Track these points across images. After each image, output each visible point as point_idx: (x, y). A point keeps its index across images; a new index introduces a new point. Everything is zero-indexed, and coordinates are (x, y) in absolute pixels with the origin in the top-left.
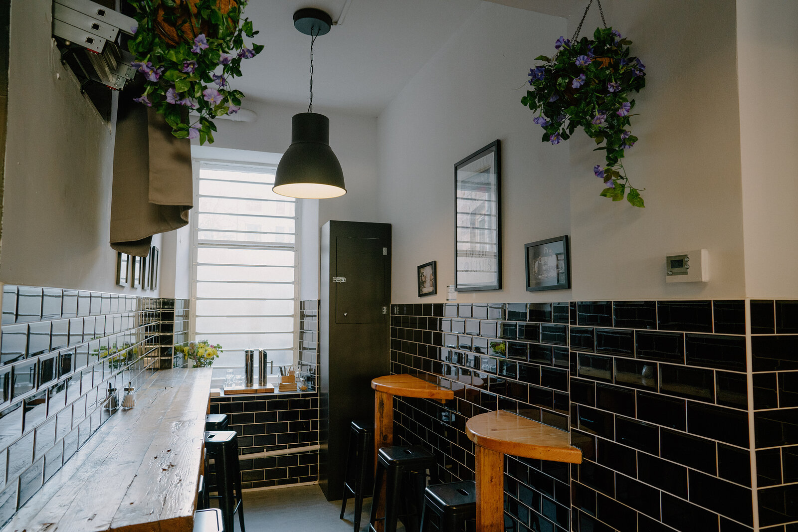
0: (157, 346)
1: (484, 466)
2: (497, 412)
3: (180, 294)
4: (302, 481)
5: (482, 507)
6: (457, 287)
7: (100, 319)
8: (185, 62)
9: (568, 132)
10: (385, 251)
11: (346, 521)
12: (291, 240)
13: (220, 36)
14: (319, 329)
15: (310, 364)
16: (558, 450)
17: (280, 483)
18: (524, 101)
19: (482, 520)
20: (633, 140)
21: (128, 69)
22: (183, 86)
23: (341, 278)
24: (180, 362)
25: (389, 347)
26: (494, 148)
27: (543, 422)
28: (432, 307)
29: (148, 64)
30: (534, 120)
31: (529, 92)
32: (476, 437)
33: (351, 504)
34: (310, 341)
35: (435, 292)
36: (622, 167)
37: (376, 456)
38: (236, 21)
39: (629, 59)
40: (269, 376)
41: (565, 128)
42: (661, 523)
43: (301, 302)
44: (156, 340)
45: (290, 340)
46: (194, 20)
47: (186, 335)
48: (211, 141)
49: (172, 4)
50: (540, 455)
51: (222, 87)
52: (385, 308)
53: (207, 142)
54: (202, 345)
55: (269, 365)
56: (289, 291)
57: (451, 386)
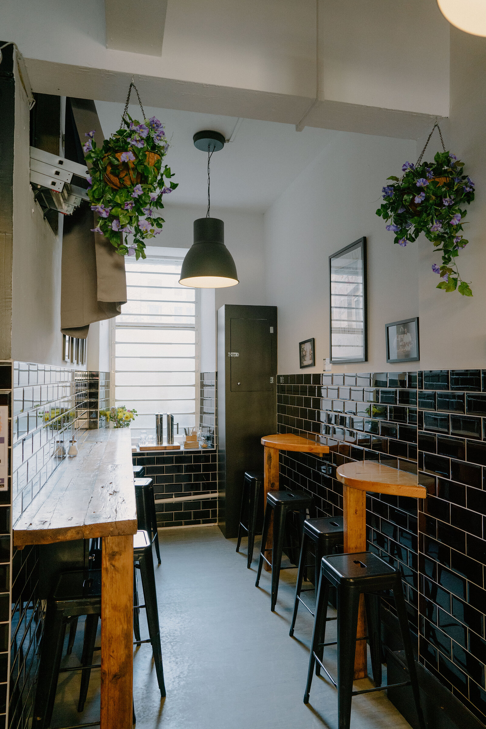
0: (86, 411)
1: (350, 501)
2: (363, 462)
3: (103, 368)
4: (204, 522)
5: (348, 533)
6: (331, 360)
7: (37, 388)
8: (126, 202)
9: (413, 236)
10: (272, 330)
11: (241, 553)
12: (192, 321)
13: (149, 182)
14: (217, 396)
15: (209, 426)
16: (408, 488)
17: (186, 524)
18: (378, 213)
19: (349, 543)
20: (465, 242)
21: (76, 198)
22: (125, 220)
23: (235, 353)
24: (104, 423)
25: (276, 411)
26: (361, 244)
27: (400, 469)
28: (312, 377)
29: (102, 206)
30: (386, 228)
31: (382, 205)
32: (343, 479)
33: (245, 541)
34: (210, 407)
35: (314, 364)
36: (455, 264)
37: (265, 498)
38: (159, 169)
39: (462, 177)
40: (175, 436)
41: (411, 234)
42: (483, 539)
43: (201, 374)
44: (85, 405)
45: (192, 406)
46: (131, 172)
47: (107, 401)
48: (144, 257)
49: (117, 163)
50: (393, 491)
51: (150, 216)
52: (272, 378)
53: (141, 258)
54: (121, 410)
55: (175, 427)
56: (191, 365)
57: (327, 442)
